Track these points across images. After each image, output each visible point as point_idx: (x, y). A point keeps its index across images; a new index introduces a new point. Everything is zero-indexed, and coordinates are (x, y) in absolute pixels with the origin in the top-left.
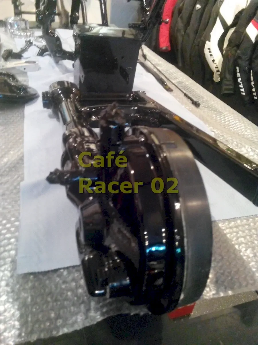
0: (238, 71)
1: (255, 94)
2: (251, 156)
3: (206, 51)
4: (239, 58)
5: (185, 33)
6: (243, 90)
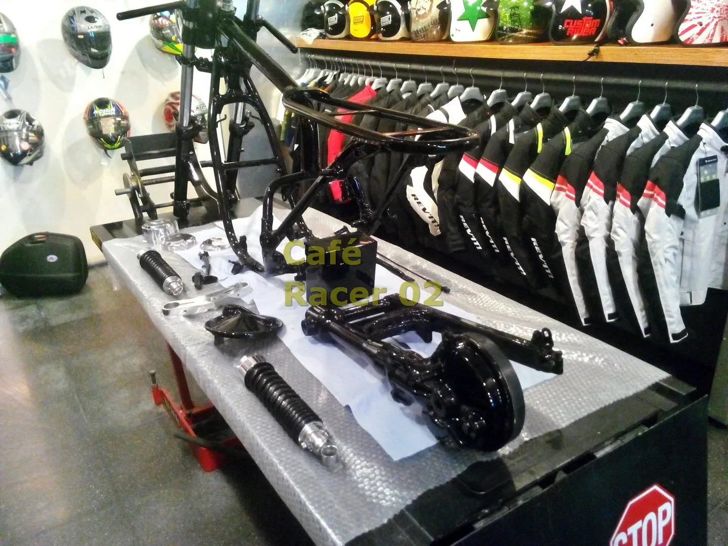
0: (463, 220)
1: (495, 246)
2: (522, 334)
3: (411, 199)
4: (459, 204)
5: (370, 175)
6: (477, 243)
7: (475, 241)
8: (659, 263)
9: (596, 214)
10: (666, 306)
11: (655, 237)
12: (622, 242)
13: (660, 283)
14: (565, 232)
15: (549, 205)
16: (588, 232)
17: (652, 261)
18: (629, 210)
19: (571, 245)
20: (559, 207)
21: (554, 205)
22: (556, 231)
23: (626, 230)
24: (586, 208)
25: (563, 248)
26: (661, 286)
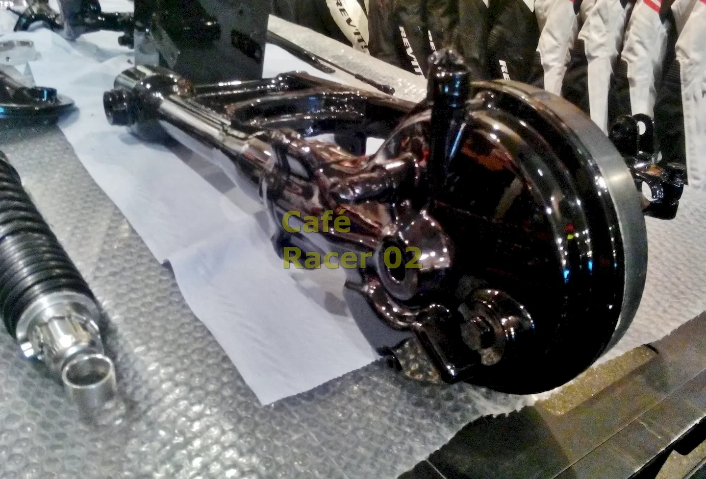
7: (417, 67)
8: (693, 98)
9: (605, 22)
10: (692, 161)
11: (694, 56)
12: (640, 64)
13: (689, 127)
14: (551, 51)
15: (532, 11)
16: (588, 49)
17: (683, 93)
18: (656, 16)
19: (558, 70)
20: (546, 14)
21: (540, 11)
22: (538, 50)
23: (647, 45)
24: (589, 14)
25: (547, 75)
26: (690, 132)
